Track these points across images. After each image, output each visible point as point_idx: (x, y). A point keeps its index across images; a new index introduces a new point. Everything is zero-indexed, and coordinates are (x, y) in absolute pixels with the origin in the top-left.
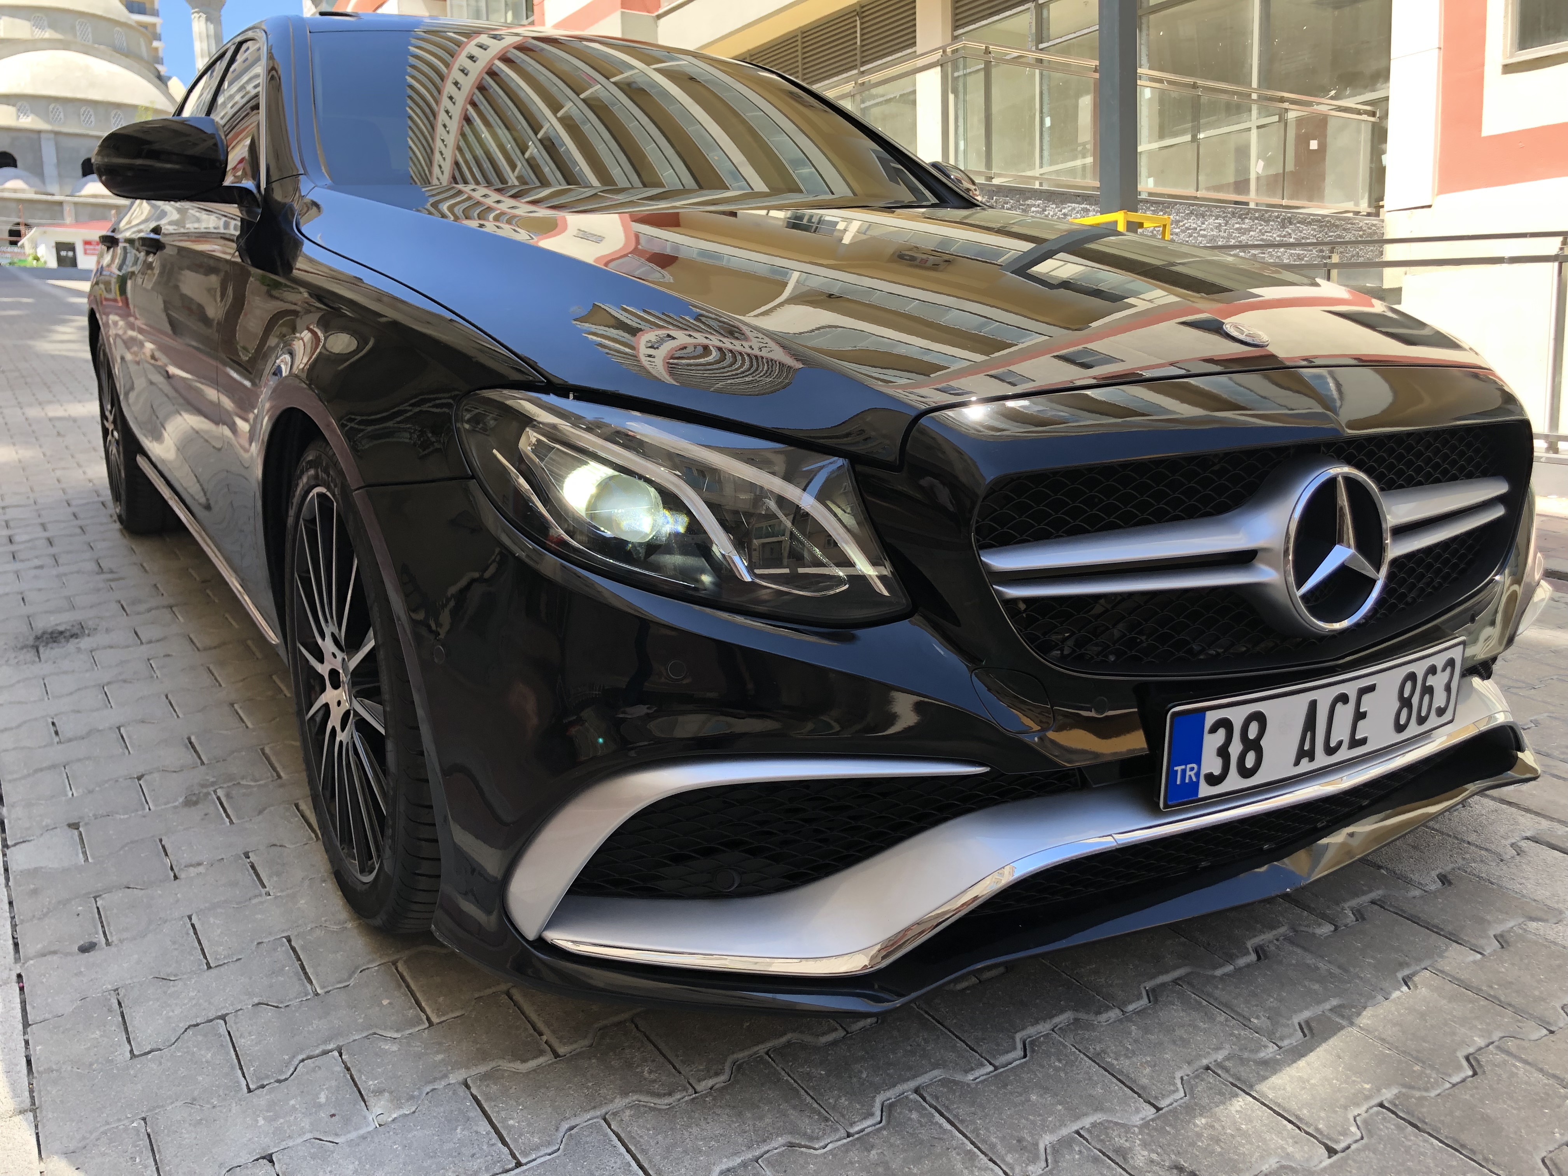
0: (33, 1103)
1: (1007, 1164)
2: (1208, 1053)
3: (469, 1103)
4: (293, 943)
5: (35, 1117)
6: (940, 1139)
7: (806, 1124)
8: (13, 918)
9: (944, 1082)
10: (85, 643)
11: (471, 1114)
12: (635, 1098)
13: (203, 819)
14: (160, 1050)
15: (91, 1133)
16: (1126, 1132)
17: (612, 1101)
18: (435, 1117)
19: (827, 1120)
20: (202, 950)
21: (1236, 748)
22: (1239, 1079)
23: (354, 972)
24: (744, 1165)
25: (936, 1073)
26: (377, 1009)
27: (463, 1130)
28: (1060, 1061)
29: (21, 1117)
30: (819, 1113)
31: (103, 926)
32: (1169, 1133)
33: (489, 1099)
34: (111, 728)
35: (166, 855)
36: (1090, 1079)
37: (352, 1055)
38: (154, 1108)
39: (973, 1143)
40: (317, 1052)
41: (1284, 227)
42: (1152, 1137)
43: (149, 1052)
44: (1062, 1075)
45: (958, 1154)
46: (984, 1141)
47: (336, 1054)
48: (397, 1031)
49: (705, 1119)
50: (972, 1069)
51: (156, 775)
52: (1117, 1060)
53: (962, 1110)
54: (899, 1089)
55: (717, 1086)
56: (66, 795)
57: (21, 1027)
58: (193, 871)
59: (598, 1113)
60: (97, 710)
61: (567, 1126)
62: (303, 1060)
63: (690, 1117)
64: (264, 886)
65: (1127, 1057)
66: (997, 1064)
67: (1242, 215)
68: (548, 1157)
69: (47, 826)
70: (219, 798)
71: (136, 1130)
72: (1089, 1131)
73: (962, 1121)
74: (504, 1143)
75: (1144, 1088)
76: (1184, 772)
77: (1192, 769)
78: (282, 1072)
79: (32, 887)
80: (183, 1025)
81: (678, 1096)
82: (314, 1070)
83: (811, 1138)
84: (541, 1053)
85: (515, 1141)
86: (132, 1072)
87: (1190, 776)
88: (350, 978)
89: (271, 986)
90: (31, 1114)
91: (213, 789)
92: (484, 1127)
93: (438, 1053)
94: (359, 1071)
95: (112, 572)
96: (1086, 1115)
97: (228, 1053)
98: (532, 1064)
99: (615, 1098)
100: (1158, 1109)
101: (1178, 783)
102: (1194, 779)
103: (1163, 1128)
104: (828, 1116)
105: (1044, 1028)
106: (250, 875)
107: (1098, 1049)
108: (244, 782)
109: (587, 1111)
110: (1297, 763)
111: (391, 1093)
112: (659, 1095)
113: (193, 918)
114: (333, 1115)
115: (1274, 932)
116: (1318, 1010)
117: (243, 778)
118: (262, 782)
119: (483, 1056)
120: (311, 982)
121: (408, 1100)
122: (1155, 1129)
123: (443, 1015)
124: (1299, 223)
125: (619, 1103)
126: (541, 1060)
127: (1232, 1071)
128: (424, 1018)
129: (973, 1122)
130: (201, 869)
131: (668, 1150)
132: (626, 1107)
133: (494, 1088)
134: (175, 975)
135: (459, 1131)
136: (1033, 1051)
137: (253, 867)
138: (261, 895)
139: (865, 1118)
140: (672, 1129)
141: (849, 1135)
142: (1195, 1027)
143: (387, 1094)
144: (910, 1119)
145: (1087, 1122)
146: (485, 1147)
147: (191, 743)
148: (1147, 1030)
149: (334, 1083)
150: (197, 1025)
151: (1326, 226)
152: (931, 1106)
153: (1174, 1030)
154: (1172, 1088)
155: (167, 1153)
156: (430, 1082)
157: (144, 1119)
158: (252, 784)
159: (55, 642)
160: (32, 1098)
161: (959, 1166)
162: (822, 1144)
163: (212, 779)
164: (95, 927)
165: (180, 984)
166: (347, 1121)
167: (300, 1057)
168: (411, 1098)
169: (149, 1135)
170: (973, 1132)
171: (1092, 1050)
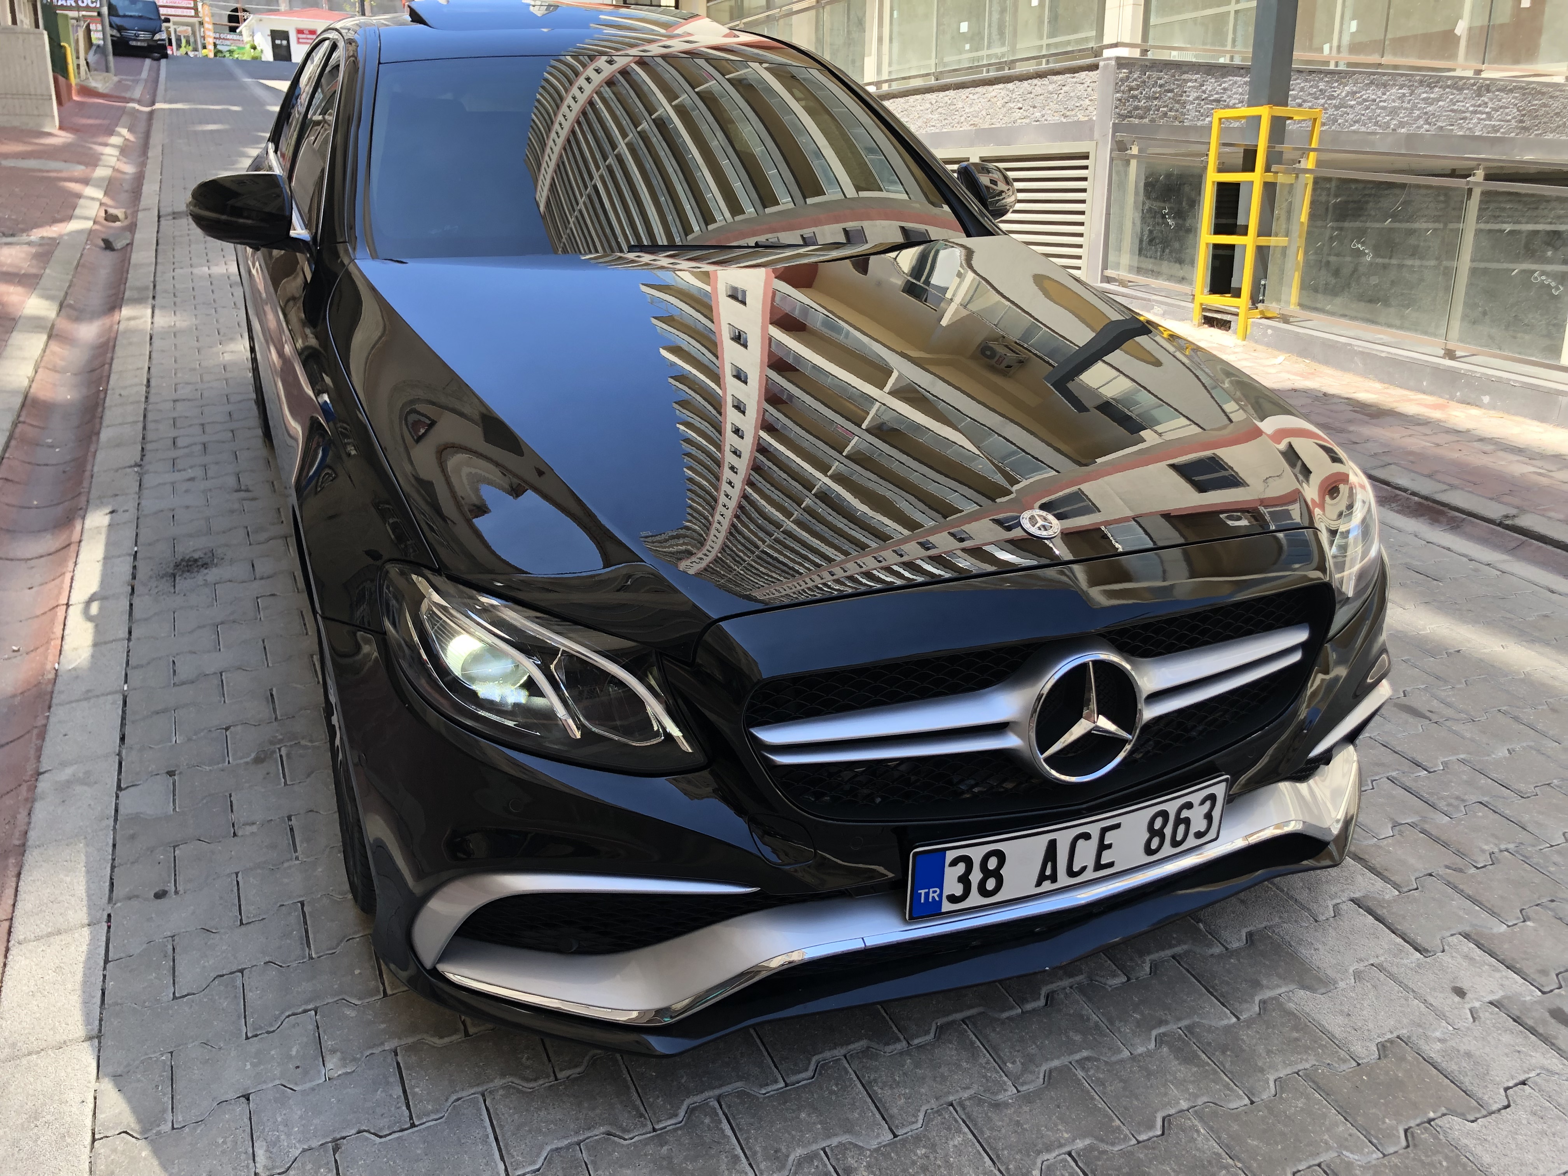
0: (100, 1031)
1: (760, 1170)
2: (957, 1091)
3: (393, 1070)
4: (305, 909)
5: (100, 1043)
6: (718, 1143)
7: (625, 1119)
8: (114, 860)
9: (741, 1094)
10: (212, 574)
11: (391, 1080)
12: (510, 1079)
13: (264, 778)
14: (194, 994)
15: (134, 1060)
16: (860, 1154)
17: (492, 1081)
18: (366, 1078)
19: (641, 1116)
20: (240, 906)
21: (976, 876)
22: (969, 1117)
23: (341, 941)
24: (568, 1147)
25: (739, 1084)
26: (350, 977)
27: (382, 1092)
28: (837, 1085)
29: (88, 1043)
30: (638, 1110)
31: (175, 875)
32: (892, 1159)
33: (407, 1069)
34: (215, 673)
35: (232, 811)
36: (853, 1104)
37: (323, 1017)
38: (179, 1045)
39: (742, 1149)
40: (300, 1010)
41: (1479, 95)
42: (877, 1160)
43: (186, 996)
44: (834, 1098)
45: (726, 1157)
46: (750, 1149)
47: (313, 1013)
48: (359, 999)
49: (553, 1105)
50: (767, 1085)
51: (239, 728)
52: (882, 1089)
53: (743, 1121)
54: (707, 1094)
55: (573, 1076)
56: (171, 742)
57: (102, 963)
58: (249, 829)
59: (480, 1089)
60: (209, 652)
61: (455, 1098)
62: (289, 1016)
63: (543, 1102)
64: (296, 851)
65: (891, 1087)
66: (788, 1082)
67: (1431, 83)
68: (435, 1122)
69: (152, 772)
70: (281, 756)
71: (164, 1062)
72: (832, 1150)
73: (740, 1130)
74: (408, 1107)
75: (892, 1117)
76: (927, 894)
77: (934, 892)
78: (271, 1025)
79: (132, 832)
80: (213, 975)
81: (541, 1082)
82: (294, 1026)
83: (625, 1131)
84: (456, 1031)
85: (415, 1106)
86: (170, 1012)
87: (933, 897)
88: (338, 945)
89: (280, 947)
90: (96, 1041)
91: (278, 746)
92: (398, 1091)
93: (382, 1022)
94: (324, 1031)
95: (247, 490)
96: (836, 1135)
97: (238, 1004)
98: (447, 1040)
99: (495, 1078)
100: (895, 1136)
101: (922, 901)
102: (937, 899)
103: (889, 1154)
104: (644, 1112)
105: (839, 1052)
106: (288, 840)
107: (872, 1078)
108: (303, 742)
109: (471, 1086)
110: (1039, 884)
111: (342, 1053)
112: (528, 1080)
113: (239, 875)
114: (298, 1067)
115: (1071, 980)
116: (1065, 1060)
117: (303, 738)
118: (316, 744)
119: (413, 1029)
120: (309, 946)
121: (351, 1062)
122: (882, 1154)
123: (395, 989)
124: (1498, 90)
125: (498, 1082)
126: (455, 1038)
127: (968, 1109)
128: (382, 989)
129: (748, 1131)
130: (254, 828)
131: (518, 1128)
132: (503, 1087)
133: (414, 1059)
134: (217, 929)
135: (379, 1092)
136: (820, 1074)
137: (292, 830)
138: (291, 859)
139: (670, 1118)
140: (527, 1110)
141: (654, 1130)
142: (959, 1066)
143: (339, 1054)
144: (702, 1123)
145: (835, 1141)
146: (393, 1109)
147: (272, 695)
148: (917, 1065)
149: (305, 1039)
150: (223, 976)
151: (1530, 93)
152: (724, 1113)
153: (940, 1067)
154: (913, 1120)
155: (179, 1085)
156: (370, 1048)
157: (171, 1053)
158: (309, 744)
159: (188, 571)
160: (100, 1025)
161: (724, 1167)
162: (630, 1136)
163: (280, 737)
164: (169, 876)
165: (217, 936)
166: (306, 1073)
167: (287, 1014)
168: (355, 1059)
169: (172, 1067)
170: (745, 1139)
171: (867, 1078)
